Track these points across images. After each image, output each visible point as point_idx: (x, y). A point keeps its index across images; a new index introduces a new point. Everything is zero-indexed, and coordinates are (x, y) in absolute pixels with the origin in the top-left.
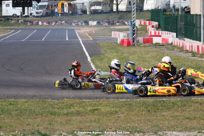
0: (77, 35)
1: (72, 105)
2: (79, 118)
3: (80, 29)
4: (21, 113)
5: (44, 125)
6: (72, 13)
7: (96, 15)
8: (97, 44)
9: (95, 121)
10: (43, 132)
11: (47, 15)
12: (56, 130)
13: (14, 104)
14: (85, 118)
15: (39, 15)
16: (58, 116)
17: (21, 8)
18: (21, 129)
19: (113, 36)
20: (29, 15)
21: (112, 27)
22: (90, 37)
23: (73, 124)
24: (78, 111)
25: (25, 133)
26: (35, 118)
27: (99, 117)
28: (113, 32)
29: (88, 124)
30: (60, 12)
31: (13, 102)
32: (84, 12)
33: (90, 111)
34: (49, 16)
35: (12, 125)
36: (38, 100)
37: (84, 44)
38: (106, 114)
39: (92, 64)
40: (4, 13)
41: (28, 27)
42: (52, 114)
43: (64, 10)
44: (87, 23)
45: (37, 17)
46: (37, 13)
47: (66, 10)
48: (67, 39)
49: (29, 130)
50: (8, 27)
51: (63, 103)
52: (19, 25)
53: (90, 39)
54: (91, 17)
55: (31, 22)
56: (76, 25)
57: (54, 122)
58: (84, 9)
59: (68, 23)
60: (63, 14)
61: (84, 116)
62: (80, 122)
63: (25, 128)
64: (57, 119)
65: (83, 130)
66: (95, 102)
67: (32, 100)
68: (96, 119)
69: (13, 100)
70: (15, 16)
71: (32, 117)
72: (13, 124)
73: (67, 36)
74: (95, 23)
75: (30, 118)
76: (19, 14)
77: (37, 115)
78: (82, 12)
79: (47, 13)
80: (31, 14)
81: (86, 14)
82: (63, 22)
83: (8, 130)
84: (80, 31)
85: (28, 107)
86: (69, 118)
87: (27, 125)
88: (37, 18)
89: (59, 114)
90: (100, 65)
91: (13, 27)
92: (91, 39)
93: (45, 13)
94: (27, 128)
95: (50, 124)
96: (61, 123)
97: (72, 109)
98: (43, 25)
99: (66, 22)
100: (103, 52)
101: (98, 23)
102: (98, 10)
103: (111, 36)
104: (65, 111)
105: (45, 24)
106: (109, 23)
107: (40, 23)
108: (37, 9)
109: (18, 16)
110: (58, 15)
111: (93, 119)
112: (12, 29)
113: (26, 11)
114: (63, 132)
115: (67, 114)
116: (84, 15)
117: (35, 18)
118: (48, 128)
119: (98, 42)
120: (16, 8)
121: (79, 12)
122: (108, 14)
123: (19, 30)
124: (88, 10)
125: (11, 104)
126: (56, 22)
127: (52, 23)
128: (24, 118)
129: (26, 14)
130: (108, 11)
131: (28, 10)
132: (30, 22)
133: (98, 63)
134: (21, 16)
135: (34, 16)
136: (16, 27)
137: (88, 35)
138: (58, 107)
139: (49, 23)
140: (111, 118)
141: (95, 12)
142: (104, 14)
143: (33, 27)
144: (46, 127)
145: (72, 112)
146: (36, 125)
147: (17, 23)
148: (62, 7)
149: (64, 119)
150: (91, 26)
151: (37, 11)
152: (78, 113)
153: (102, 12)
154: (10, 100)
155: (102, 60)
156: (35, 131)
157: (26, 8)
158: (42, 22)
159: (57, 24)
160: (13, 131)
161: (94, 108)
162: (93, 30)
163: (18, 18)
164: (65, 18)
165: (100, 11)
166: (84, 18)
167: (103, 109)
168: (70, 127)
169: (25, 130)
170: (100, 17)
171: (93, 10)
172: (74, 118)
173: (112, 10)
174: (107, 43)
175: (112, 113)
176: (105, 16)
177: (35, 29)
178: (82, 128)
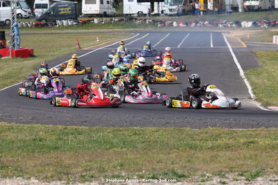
0: (226, 41)
1: (219, 136)
2: (228, 153)
3: (229, 33)
4: (149, 145)
5: (180, 163)
6: (219, 11)
7: (251, 13)
8: (252, 52)
9: (251, 158)
10: (180, 172)
11: (184, 13)
12: (198, 170)
13: (140, 134)
14: (237, 153)
15: (173, 13)
16: (200, 150)
17: (149, 3)
18: (150, 168)
19: (274, 42)
20: (160, 13)
21: (273, 30)
22: (243, 43)
23: (220, 162)
24: (227, 144)
25: (156, 173)
26: (169, 153)
27: (256, 152)
28: (274, 37)
29: (241, 162)
30: (202, 9)
31: (139, 131)
32: (235, 9)
33: (244, 144)
34: (187, 14)
35: (137, 163)
36: (172, 128)
37: (235, 53)
38: (265, 149)
39: (245, 81)
40: (126, 11)
41: (158, 30)
42: (191, 148)
43: (207, 6)
44: (238, 23)
45: (171, 15)
46: (171, 10)
47: (210, 6)
48: (212, 46)
49: (161, 169)
50: (132, 29)
51: (207, 133)
52: (147, 26)
53: (242, 45)
54: (244, 16)
55: (163, 22)
56: (225, 26)
57: (194, 159)
58: (235, 5)
59: (213, 24)
60: (206, 11)
61: (235, 151)
62: (230, 159)
63: (154, 167)
64: (199, 155)
65: (234, 169)
66: (250, 131)
67: (164, 129)
68: (251, 155)
69: (138, 128)
70: (140, 14)
71: (164, 152)
72: (138, 161)
73: (211, 42)
74: (250, 24)
75: (162, 153)
76: (146, 11)
77: (171, 149)
78: (232, 8)
79: (184, 10)
80: (162, 12)
81: (238, 11)
82: (206, 22)
83: (132, 169)
84: (229, 36)
85: (158, 138)
86: (215, 153)
87: (158, 162)
88: (170, 18)
89: (202, 148)
90: (256, 81)
91: (138, 29)
92: (245, 46)
93: (180, 11)
94: (158, 167)
95: (189, 161)
96: (204, 160)
97: (220, 142)
98: (179, 26)
99: (210, 23)
100: (260, 63)
101: (254, 24)
102: (254, 6)
103: (272, 42)
104: (210, 144)
105: (181, 25)
106: (269, 24)
107: (175, 24)
108: (171, 5)
109: (145, 15)
110: (200, 14)
111: (248, 156)
112: (136, 32)
113: (156, 8)
114: (207, 172)
115: (212, 148)
116: (234, 14)
117: (167, 18)
118: (186, 167)
119: (254, 50)
120: (143, 3)
121: (228, 9)
122: (267, 12)
123: (146, 33)
124: (240, 6)
125: (135, 134)
126: (197, 23)
127: (191, 23)
128: (154, 153)
129: (156, 12)
130: (267, 8)
131: (158, 6)
132: (161, 22)
133: (254, 78)
134: (149, 14)
135: (166, 15)
136: (142, 29)
137: (240, 40)
138: (200, 138)
139: (187, 24)
140: (272, 153)
141: (250, 9)
142: (263, 12)
143: (165, 29)
144: (184, 164)
145: (219, 145)
146: (169, 162)
147: (144, 24)
148: (204, 2)
149: (208, 155)
150: (245, 28)
151: (171, 7)
152: (227, 147)
153: (259, 10)
154: (135, 128)
155: (259, 74)
156: (169, 170)
157: (156, 3)
158: (178, 23)
159: (198, 25)
160: (139, 171)
161: (249, 140)
162: (247, 34)
163: (145, 18)
164: (209, 17)
165: (256, 8)
166: (235, 16)
167: (262, 142)
168: (216, 166)
169: (154, 169)
170: (256, 15)
171: (247, 6)
172: (221, 153)
173: (273, 7)
174: (266, 51)
175: (273, 147)
176: (263, 14)
177: (168, 32)
178: (232, 168)
